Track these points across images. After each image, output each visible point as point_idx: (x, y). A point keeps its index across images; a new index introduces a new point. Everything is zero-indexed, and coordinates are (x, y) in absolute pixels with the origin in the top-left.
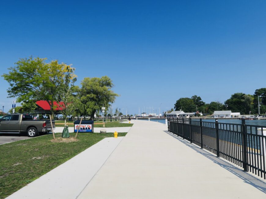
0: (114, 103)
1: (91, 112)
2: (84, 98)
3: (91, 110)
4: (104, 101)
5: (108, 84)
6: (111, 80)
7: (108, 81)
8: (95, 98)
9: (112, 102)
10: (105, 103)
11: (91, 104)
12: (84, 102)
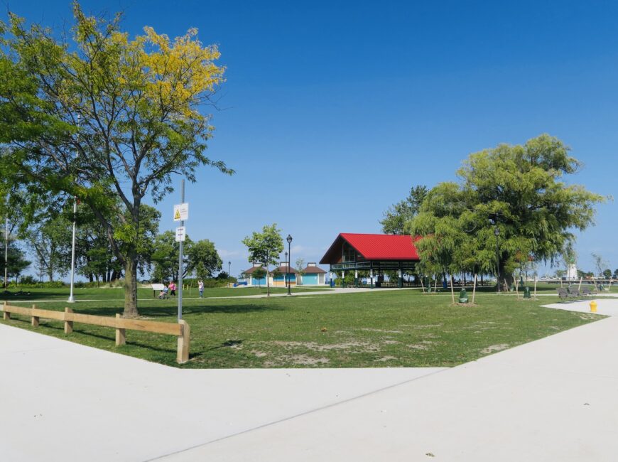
0: (589, 228)
1: (492, 261)
2: (467, 216)
3: (492, 254)
4: (538, 220)
5: (558, 163)
6: (564, 146)
7: (552, 153)
8: (507, 213)
9: (582, 227)
10: (546, 230)
11: (492, 235)
12: (471, 229)
